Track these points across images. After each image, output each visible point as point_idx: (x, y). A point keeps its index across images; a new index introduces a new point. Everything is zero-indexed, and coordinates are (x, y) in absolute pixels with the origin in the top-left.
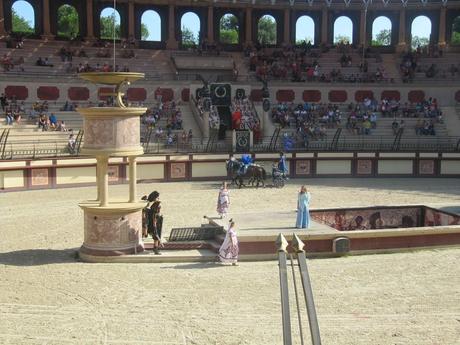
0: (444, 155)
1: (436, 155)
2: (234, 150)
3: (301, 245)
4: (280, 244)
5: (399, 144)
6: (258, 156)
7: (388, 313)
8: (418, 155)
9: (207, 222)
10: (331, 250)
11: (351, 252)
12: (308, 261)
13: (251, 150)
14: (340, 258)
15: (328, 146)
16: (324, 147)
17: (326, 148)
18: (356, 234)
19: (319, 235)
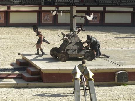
2: (43, 4)
3: (91, 75)
4: (75, 73)
6: (60, 8)
9: (20, 58)
10: (114, 80)
11: (129, 82)
12: (96, 88)
13: (56, 4)
14: (120, 87)
15: (114, 2)
16: (111, 3)
17: (112, 3)
18: (133, 68)
19: (105, 69)
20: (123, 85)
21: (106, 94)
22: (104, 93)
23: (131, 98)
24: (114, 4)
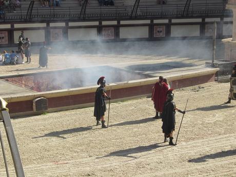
0: (122, 22)
1: (115, 23)
5: (85, 14)
7: (82, 158)
8: (100, 23)
10: (32, 109)
11: (49, 109)
14: (40, 116)
15: (23, 18)
16: (19, 19)
17: (21, 19)
18: (52, 93)
19: (20, 97)
20: (42, 114)
21: (23, 126)
22: (21, 126)
23: (54, 127)
24: (23, 20)
